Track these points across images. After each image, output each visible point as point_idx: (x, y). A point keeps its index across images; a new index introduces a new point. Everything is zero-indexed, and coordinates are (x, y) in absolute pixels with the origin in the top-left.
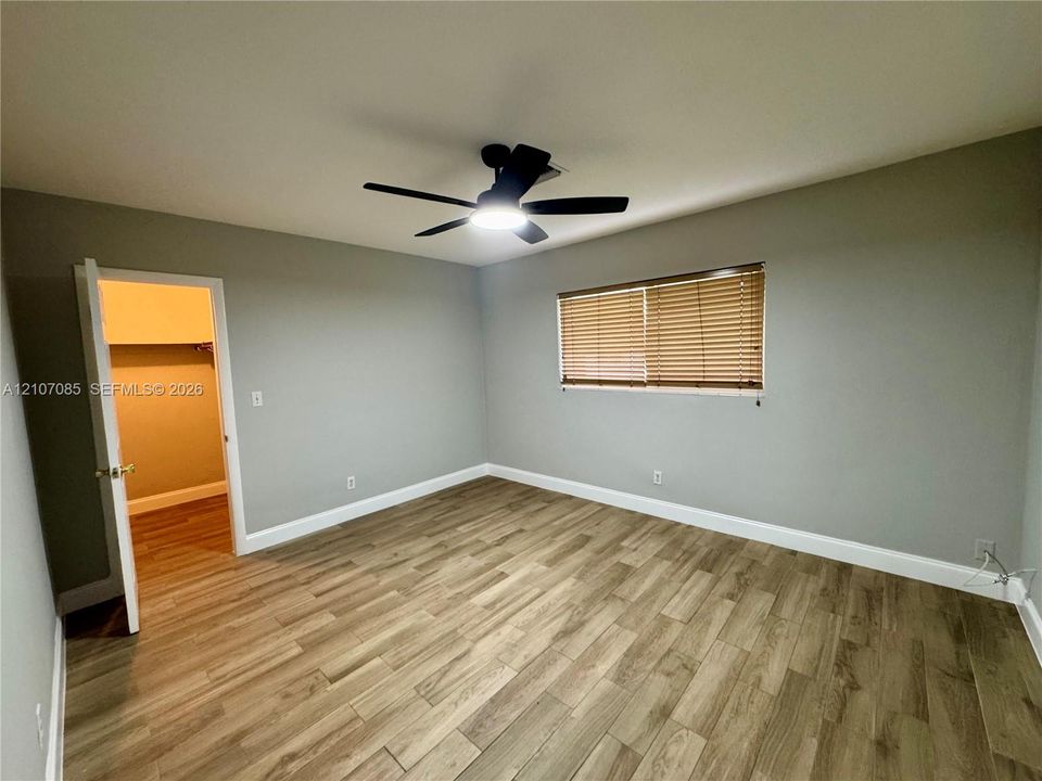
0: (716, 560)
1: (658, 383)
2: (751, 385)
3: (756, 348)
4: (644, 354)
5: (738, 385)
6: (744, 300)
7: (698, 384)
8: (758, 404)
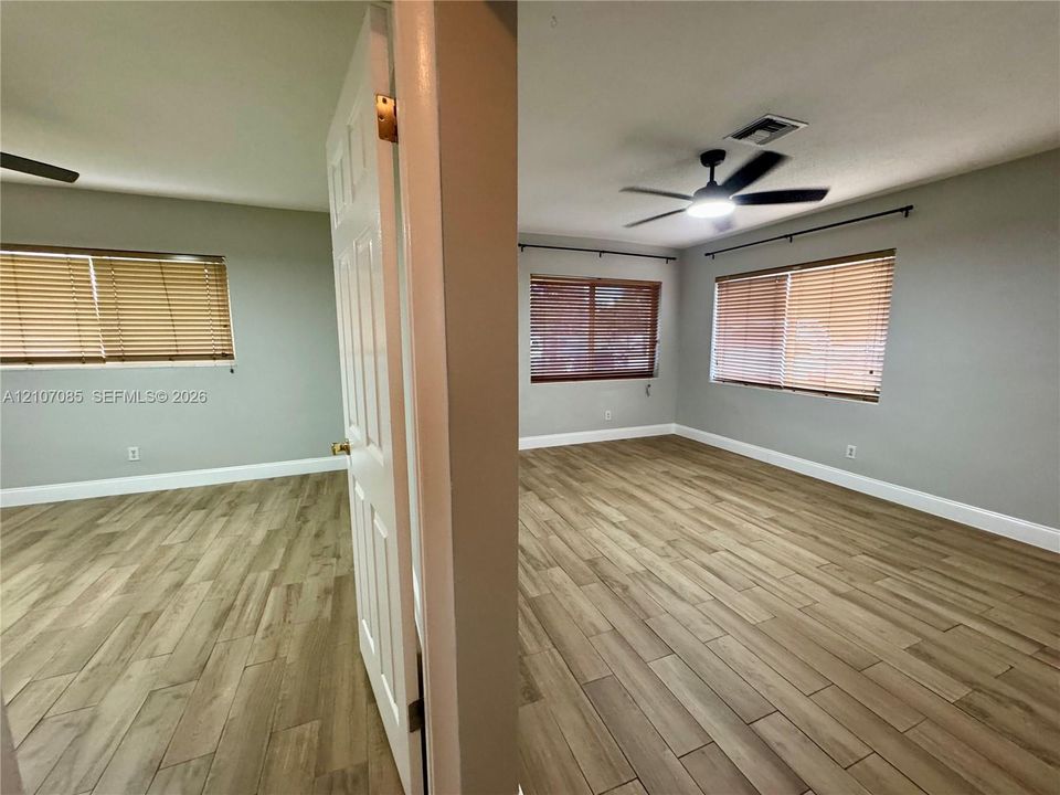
0: (208, 501)
1: (122, 358)
2: (225, 356)
3: (225, 326)
4: (99, 328)
5: (213, 357)
6: (210, 285)
7: (171, 358)
8: (232, 371)
